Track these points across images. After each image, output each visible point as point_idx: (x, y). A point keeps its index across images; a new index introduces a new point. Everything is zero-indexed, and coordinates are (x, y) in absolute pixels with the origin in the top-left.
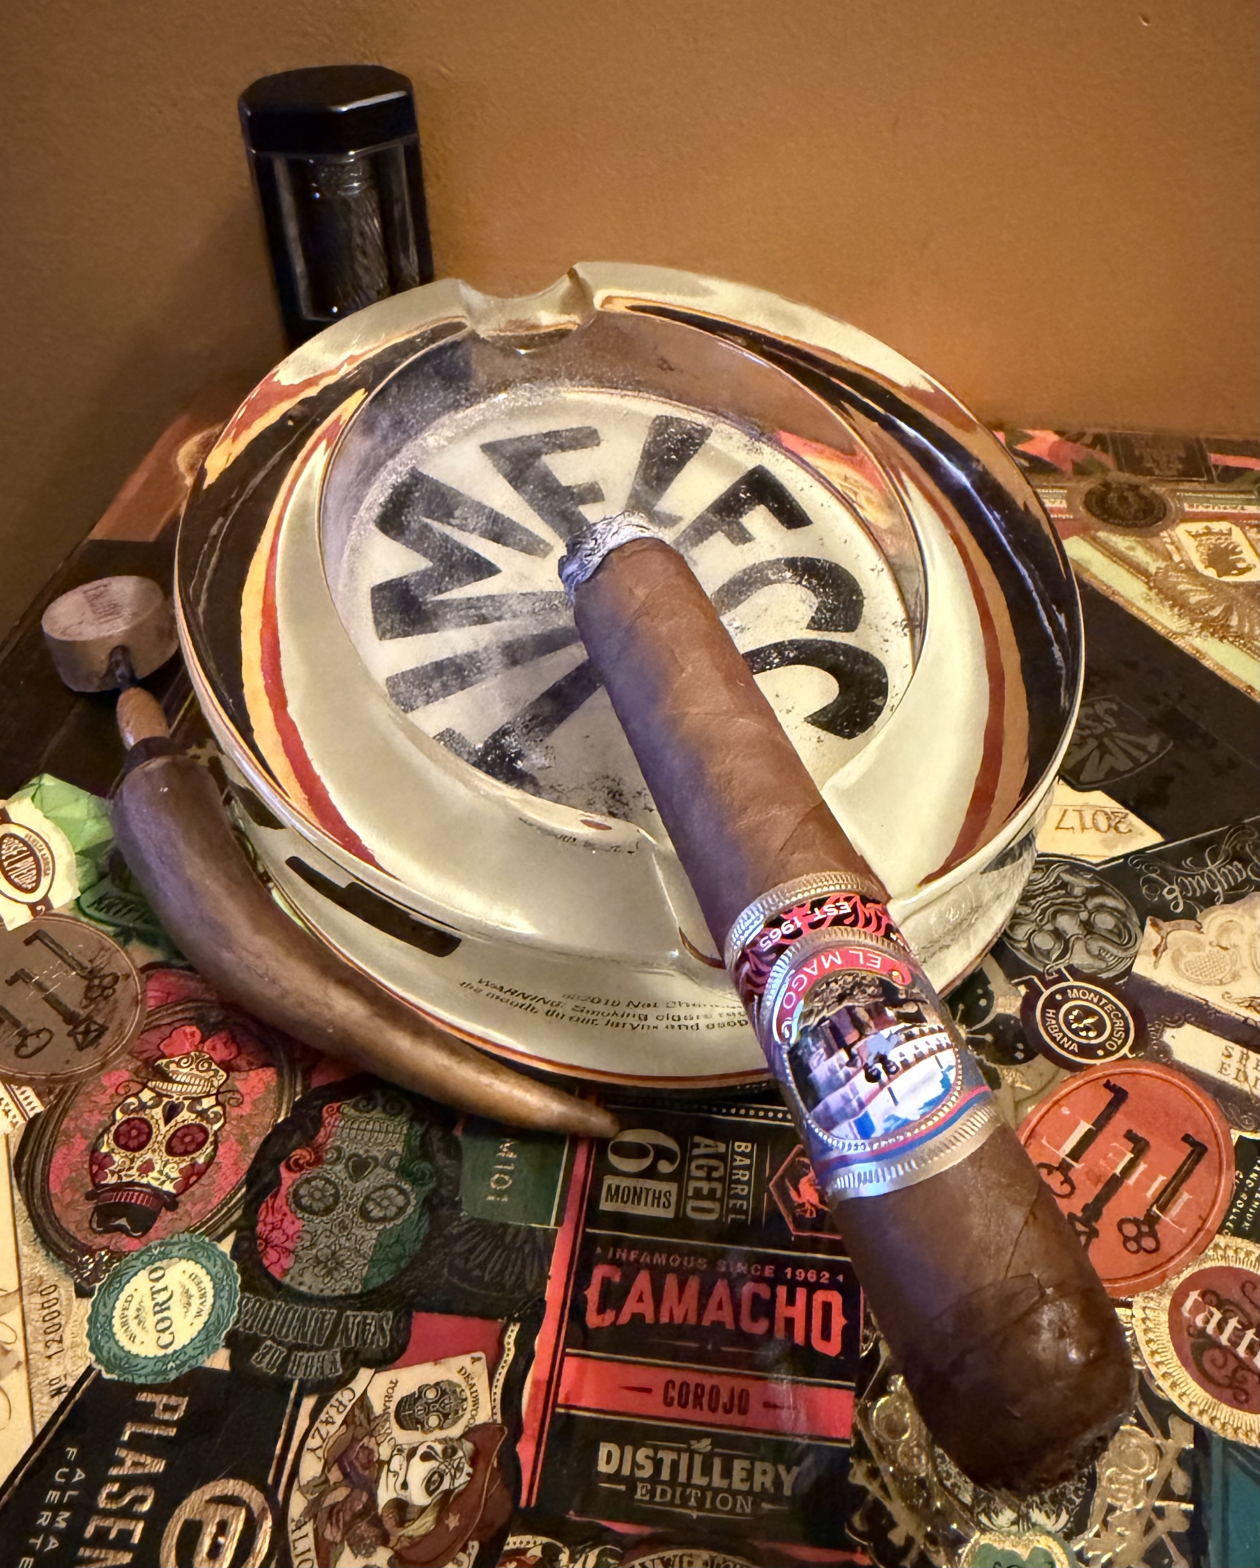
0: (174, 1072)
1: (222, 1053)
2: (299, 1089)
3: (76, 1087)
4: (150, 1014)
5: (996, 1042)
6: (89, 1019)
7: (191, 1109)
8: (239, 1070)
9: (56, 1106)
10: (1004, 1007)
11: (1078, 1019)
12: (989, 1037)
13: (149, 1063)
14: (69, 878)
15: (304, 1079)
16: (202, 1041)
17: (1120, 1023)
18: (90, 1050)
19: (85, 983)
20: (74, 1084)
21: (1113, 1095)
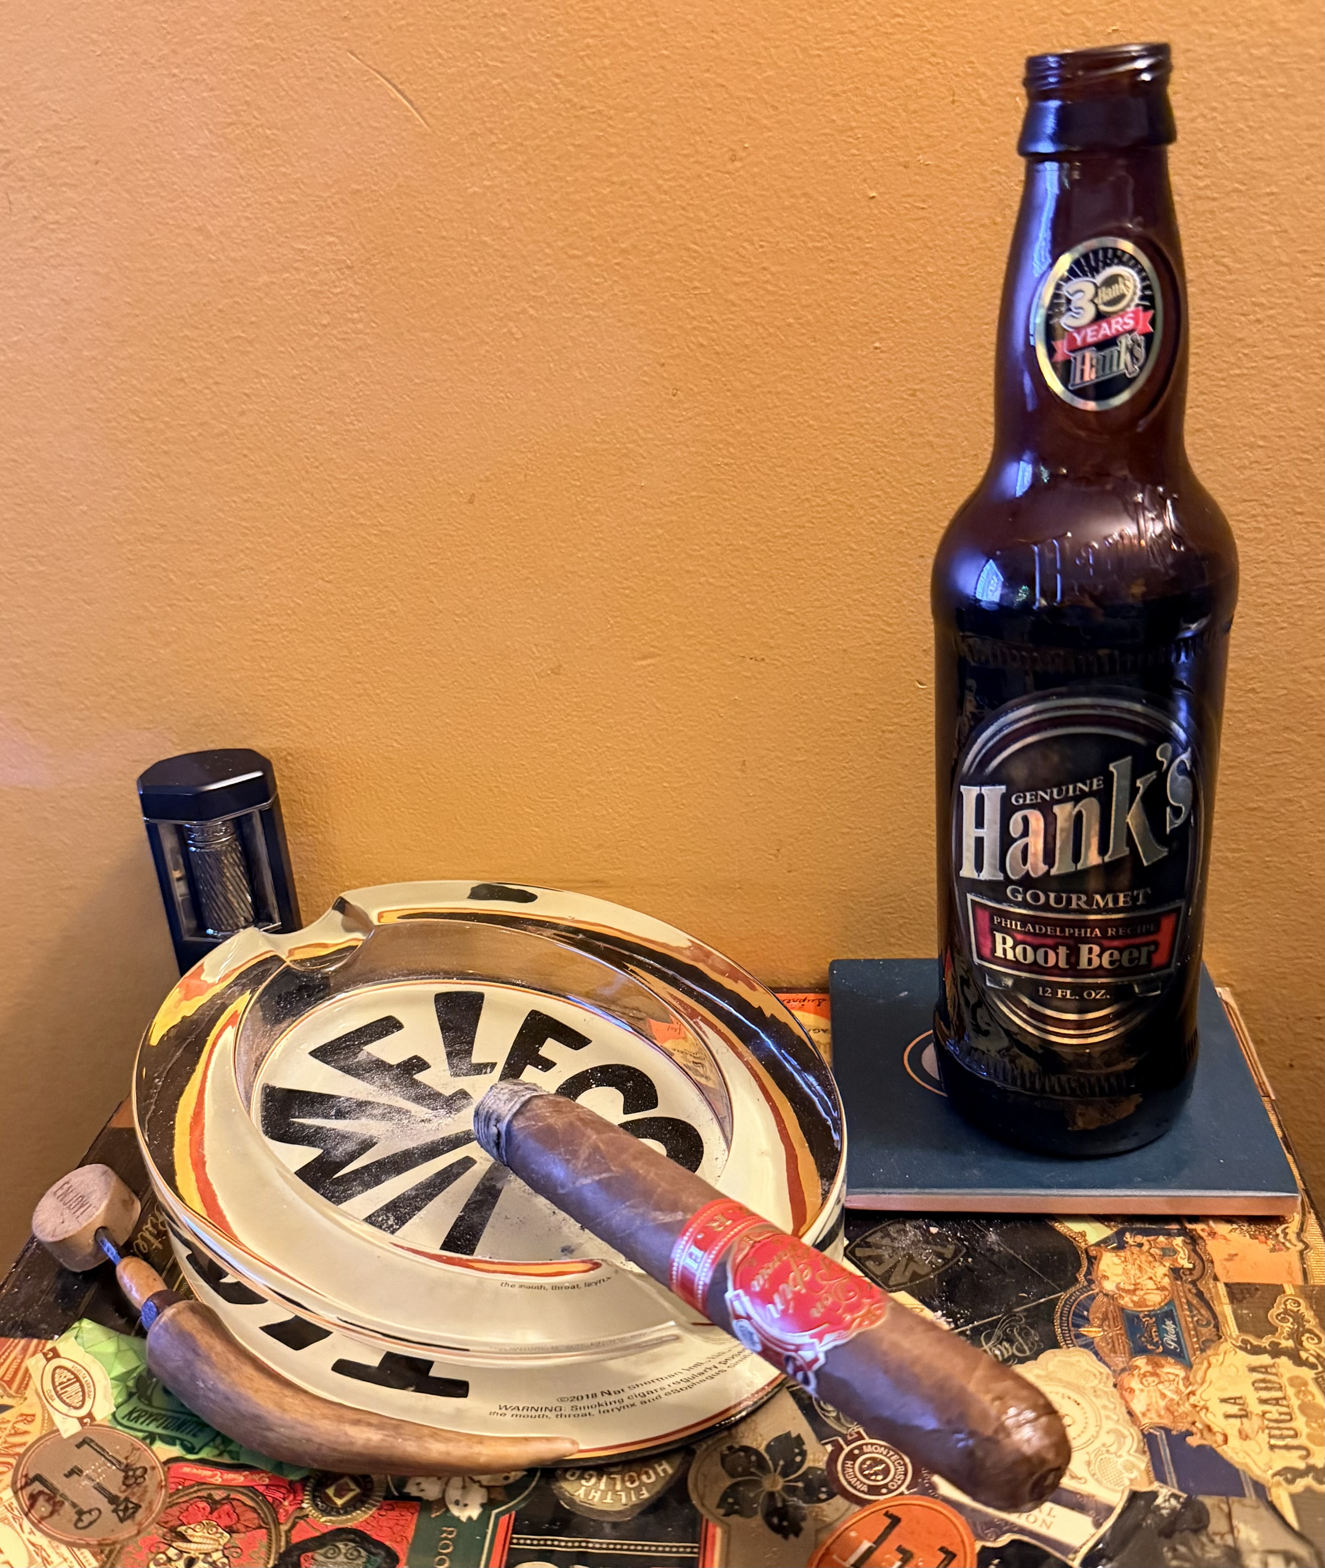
0: (191, 1536)
1: (226, 1521)
2: (283, 1543)
3: (121, 1548)
4: (171, 1495)
5: (806, 1488)
6: (127, 1499)
7: (204, 1561)
8: (237, 1532)
9: (105, 1563)
10: (814, 1461)
11: (870, 1467)
12: (800, 1484)
13: (173, 1530)
14: (105, 1397)
15: (287, 1537)
16: (211, 1513)
17: (901, 1469)
18: (128, 1522)
19: (123, 1474)
20: (118, 1546)
21: (888, 1521)
